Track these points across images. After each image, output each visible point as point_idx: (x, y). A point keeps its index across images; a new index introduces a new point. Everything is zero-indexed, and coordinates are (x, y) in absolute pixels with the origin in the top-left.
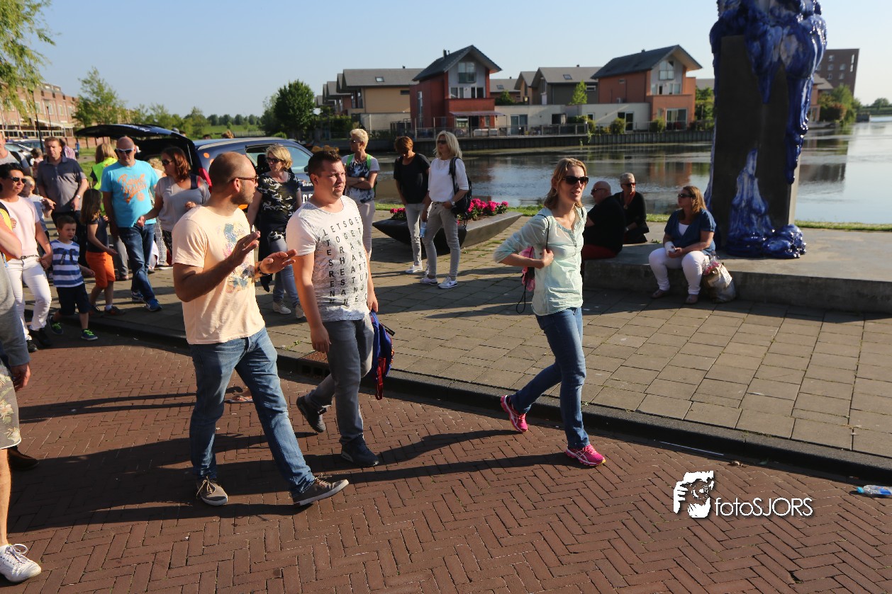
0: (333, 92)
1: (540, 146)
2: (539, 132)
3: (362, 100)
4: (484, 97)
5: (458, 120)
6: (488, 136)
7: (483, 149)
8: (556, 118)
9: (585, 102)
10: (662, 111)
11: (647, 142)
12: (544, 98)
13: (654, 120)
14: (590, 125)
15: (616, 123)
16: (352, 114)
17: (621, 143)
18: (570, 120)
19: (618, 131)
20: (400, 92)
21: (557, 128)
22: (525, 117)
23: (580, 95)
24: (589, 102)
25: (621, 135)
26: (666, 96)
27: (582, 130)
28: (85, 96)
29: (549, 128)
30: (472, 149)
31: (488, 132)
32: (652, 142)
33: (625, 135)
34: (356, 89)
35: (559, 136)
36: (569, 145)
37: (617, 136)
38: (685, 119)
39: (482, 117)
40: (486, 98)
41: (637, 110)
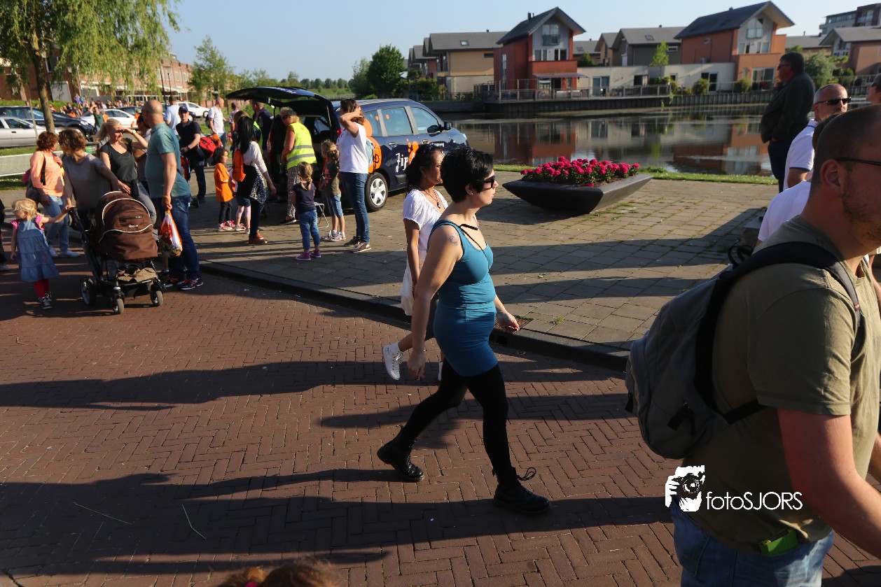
0: (419, 56)
1: (621, 108)
2: (621, 93)
3: (447, 63)
4: (567, 59)
5: (541, 82)
6: (570, 97)
7: (565, 110)
8: (638, 79)
9: (666, 62)
10: (748, 71)
11: (731, 103)
12: (625, 59)
13: (739, 79)
14: (673, 86)
15: (700, 84)
16: (438, 77)
17: (703, 104)
18: (651, 81)
19: (701, 91)
20: (483, 55)
21: (639, 89)
22: (607, 79)
23: (661, 55)
24: (671, 62)
25: (704, 96)
26: (754, 55)
27: (664, 91)
28: (200, 62)
29: (632, 89)
30: (554, 111)
31: (570, 94)
32: (736, 103)
33: (708, 96)
34: (441, 53)
35: (641, 97)
36: (651, 106)
37: (699, 97)
38: (772, 78)
39: (564, 79)
40: (569, 60)
41: (722, 71)
